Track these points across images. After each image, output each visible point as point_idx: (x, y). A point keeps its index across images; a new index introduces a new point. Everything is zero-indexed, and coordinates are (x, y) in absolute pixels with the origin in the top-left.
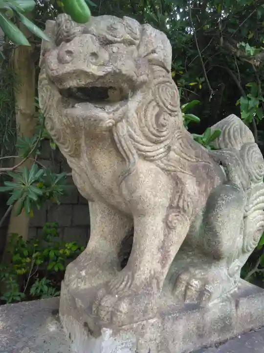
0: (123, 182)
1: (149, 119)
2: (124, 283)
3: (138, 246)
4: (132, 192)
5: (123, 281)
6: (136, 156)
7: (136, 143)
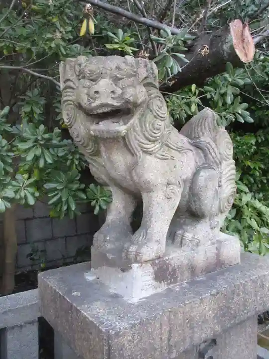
0: (133, 170)
1: (148, 125)
2: (141, 237)
3: (147, 213)
4: (140, 177)
5: (141, 236)
6: (141, 152)
7: (141, 144)
